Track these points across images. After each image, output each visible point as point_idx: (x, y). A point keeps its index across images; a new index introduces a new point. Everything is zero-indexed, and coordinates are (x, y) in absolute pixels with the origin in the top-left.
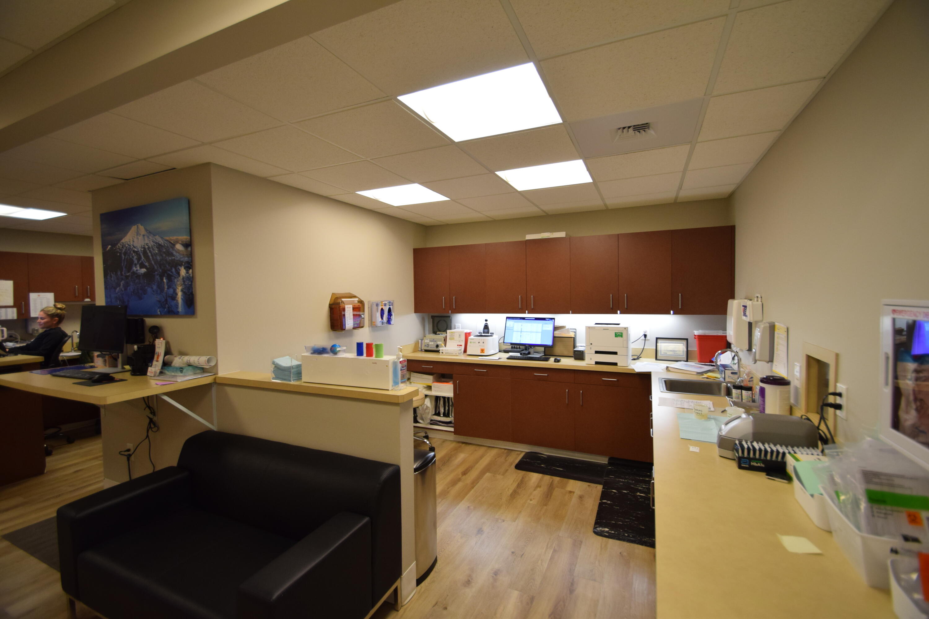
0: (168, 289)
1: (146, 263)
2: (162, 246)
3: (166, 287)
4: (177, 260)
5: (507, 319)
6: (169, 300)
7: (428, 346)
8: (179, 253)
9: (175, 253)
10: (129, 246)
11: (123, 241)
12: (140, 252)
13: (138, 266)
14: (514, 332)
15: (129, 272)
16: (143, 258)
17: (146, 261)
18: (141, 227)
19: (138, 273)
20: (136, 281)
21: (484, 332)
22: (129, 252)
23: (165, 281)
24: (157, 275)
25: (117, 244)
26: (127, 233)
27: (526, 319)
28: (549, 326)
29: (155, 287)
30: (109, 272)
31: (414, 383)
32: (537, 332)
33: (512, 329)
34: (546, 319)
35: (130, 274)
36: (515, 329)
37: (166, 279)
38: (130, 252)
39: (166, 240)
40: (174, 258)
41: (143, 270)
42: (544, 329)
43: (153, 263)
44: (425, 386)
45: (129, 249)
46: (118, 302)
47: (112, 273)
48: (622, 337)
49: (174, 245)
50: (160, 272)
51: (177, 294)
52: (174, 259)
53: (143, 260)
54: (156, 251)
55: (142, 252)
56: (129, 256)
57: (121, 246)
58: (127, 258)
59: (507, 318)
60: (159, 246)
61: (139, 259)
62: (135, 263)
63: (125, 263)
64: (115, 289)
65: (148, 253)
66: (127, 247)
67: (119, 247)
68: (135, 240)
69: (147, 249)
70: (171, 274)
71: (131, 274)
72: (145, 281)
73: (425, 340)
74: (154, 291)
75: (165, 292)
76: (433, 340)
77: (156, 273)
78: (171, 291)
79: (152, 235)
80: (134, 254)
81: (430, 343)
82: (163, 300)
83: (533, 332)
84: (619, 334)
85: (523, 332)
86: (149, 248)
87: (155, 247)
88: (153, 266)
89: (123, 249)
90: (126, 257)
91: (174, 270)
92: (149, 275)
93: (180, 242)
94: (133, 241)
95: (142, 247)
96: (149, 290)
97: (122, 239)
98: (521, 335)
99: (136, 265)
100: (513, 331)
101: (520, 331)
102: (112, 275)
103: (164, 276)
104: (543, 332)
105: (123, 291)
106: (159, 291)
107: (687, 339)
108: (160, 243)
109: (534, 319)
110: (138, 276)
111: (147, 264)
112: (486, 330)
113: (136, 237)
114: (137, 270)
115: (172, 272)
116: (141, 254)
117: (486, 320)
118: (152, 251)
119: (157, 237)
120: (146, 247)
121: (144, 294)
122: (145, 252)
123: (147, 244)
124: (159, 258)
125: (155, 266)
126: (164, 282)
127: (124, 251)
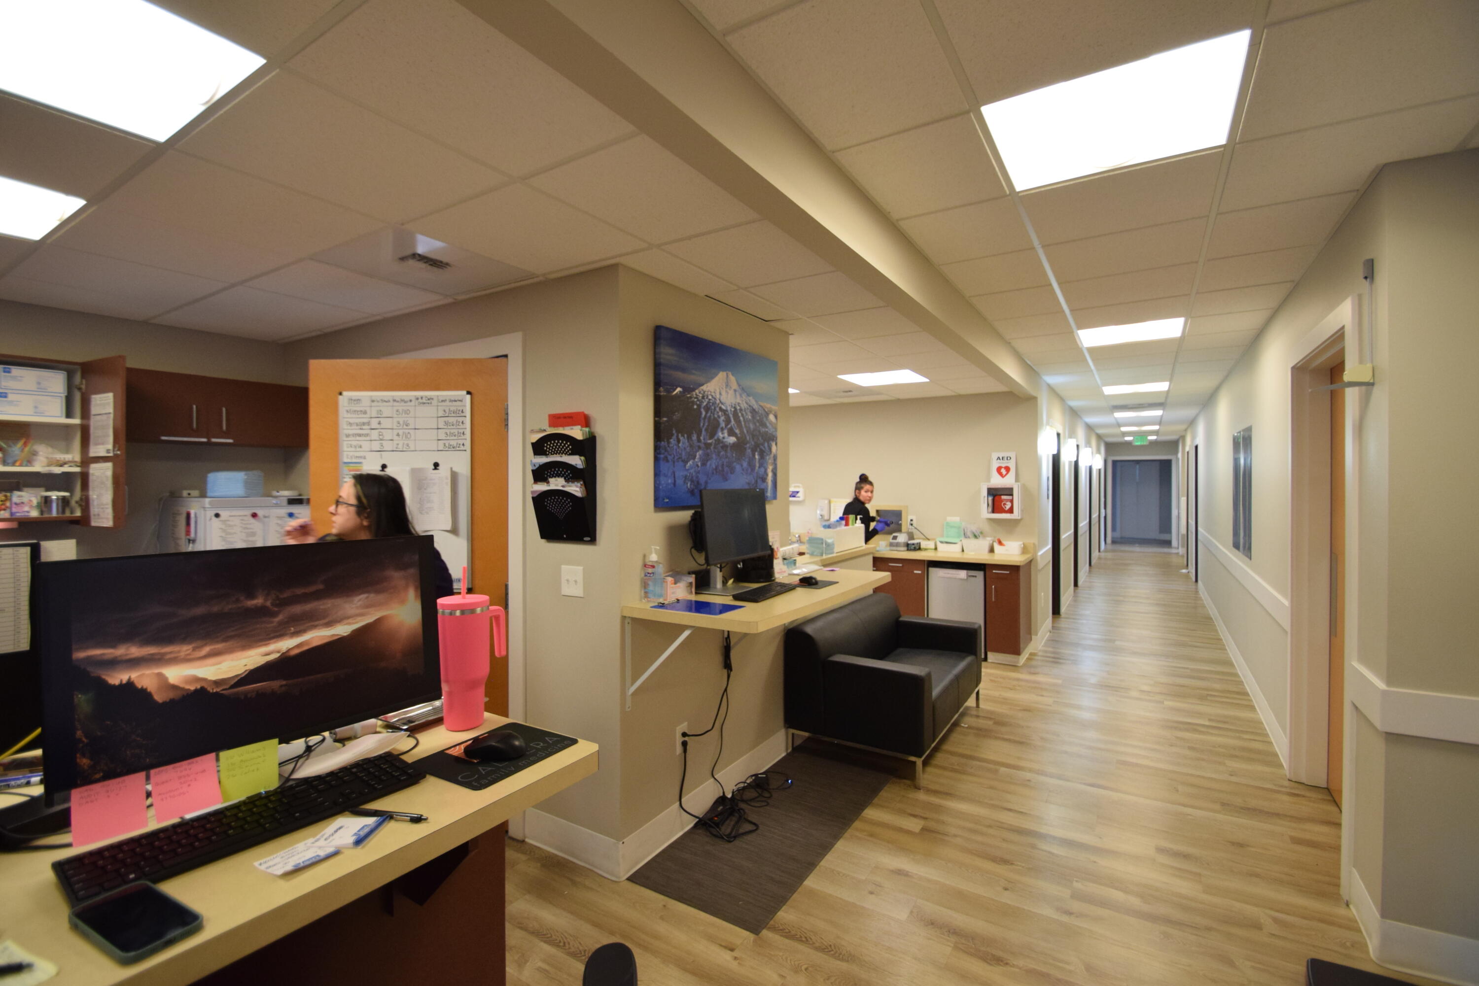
0: (759, 467)
1: (736, 429)
2: (756, 412)
3: (757, 465)
4: (770, 434)
6: (759, 481)
8: (772, 426)
9: (768, 424)
10: (713, 399)
11: (704, 388)
12: (729, 412)
13: (726, 431)
15: (710, 439)
16: (733, 422)
17: (736, 427)
18: (732, 379)
19: (725, 442)
20: (722, 453)
22: (713, 408)
23: (757, 457)
24: (749, 448)
25: (694, 390)
26: (712, 378)
29: (745, 464)
30: (674, 432)
35: (712, 442)
37: (758, 455)
38: (715, 409)
39: (760, 406)
40: (767, 430)
41: (732, 440)
43: (745, 431)
45: (713, 404)
46: (689, 485)
47: (680, 435)
49: (767, 414)
50: (752, 445)
51: (767, 475)
52: (767, 431)
53: (733, 426)
54: (750, 417)
55: (732, 413)
56: (714, 415)
57: (701, 395)
58: (710, 416)
60: (753, 411)
61: (728, 421)
62: (721, 426)
63: (706, 424)
64: (686, 462)
65: (739, 417)
66: (710, 400)
67: (696, 395)
68: (724, 393)
69: (738, 411)
70: (764, 449)
71: (714, 441)
72: (734, 455)
74: (743, 470)
75: (756, 471)
77: (748, 445)
78: (762, 470)
79: (745, 394)
80: (720, 413)
82: (753, 481)
86: (741, 410)
87: (749, 410)
88: (745, 436)
89: (703, 401)
90: (709, 414)
91: (766, 444)
92: (739, 447)
93: (773, 412)
94: (720, 394)
95: (732, 406)
96: (738, 467)
97: (703, 385)
99: (722, 429)
102: (681, 438)
103: (756, 451)
105: (697, 466)
106: (750, 470)
108: (754, 407)
110: (725, 447)
111: (737, 431)
113: (724, 389)
114: (724, 438)
115: (764, 447)
116: (731, 416)
118: (745, 415)
119: (751, 398)
120: (738, 408)
121: (731, 473)
122: (735, 413)
123: (739, 404)
124: (752, 426)
125: (747, 435)
126: (755, 458)
127: (705, 404)
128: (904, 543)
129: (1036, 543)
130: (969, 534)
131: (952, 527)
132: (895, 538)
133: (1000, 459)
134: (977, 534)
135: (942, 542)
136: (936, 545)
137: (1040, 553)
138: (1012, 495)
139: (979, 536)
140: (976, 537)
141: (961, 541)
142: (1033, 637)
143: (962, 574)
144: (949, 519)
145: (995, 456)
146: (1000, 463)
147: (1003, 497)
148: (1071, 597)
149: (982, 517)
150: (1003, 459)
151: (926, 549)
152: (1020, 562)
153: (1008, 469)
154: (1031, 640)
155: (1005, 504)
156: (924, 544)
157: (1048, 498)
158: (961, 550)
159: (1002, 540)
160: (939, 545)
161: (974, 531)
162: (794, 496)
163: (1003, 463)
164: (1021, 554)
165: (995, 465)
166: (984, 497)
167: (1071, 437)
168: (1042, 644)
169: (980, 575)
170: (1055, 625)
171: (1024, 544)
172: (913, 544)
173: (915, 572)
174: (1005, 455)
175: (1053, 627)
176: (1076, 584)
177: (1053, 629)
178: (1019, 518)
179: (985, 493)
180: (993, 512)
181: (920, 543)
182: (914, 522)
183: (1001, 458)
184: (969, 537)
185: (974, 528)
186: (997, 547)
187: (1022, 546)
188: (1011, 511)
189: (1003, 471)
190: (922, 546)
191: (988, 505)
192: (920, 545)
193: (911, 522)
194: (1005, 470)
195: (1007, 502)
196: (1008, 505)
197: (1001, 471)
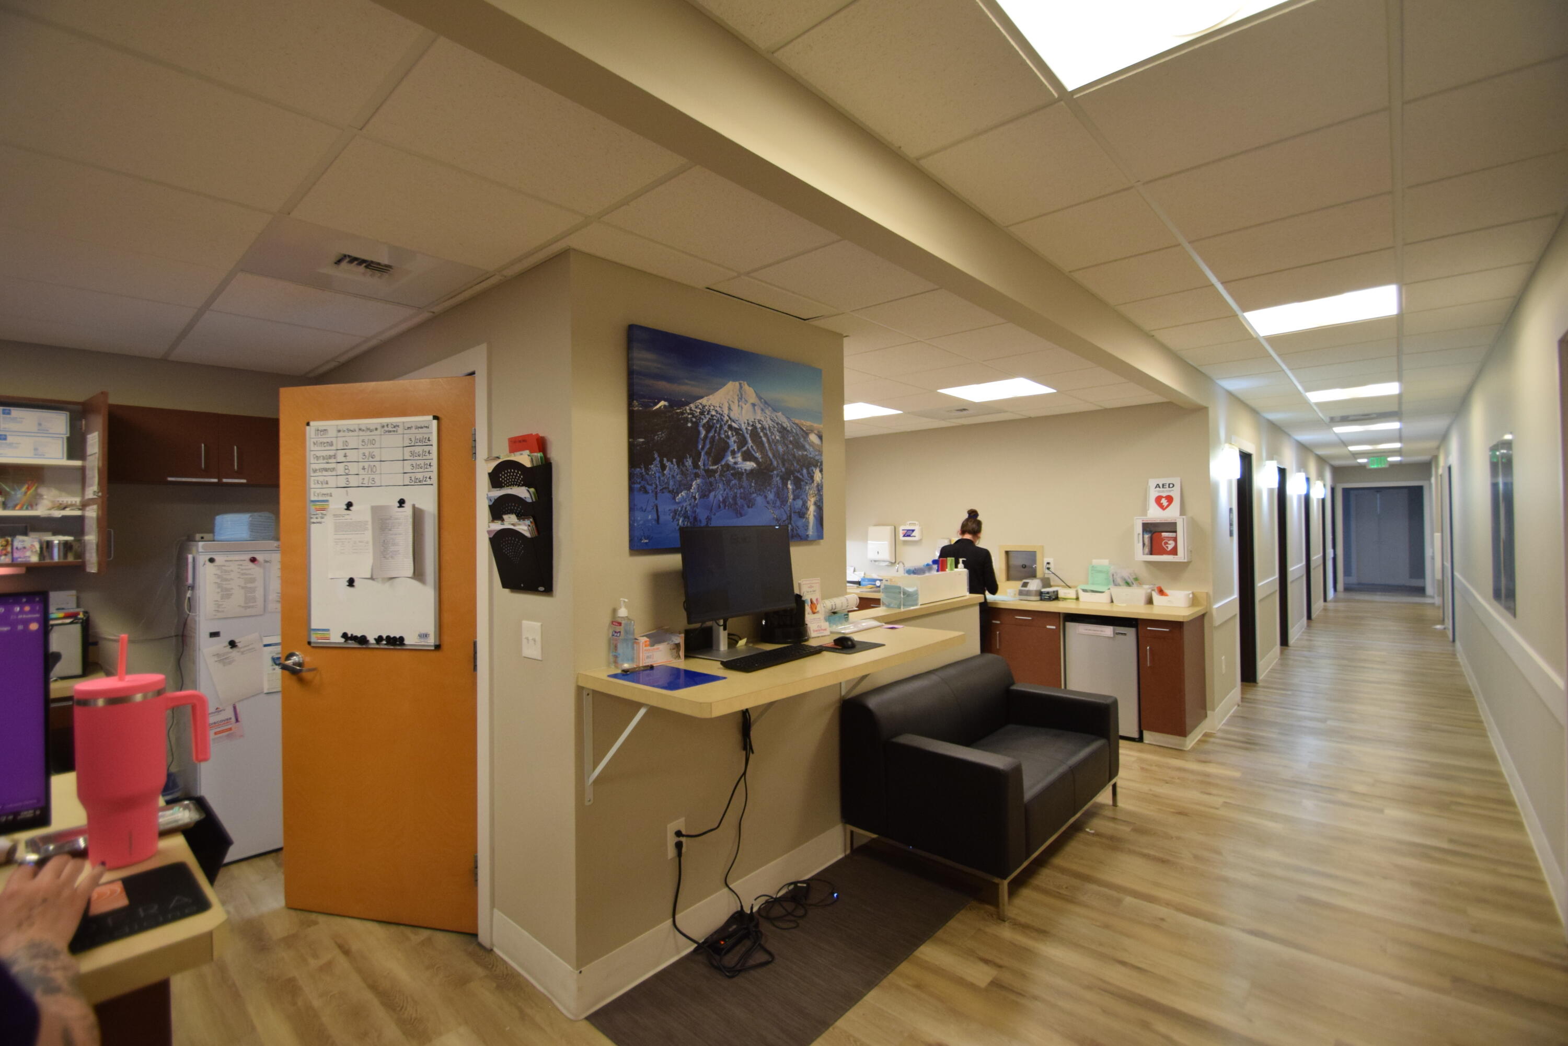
0: (794, 499)
1: (756, 453)
2: (788, 431)
3: (791, 497)
4: (811, 458)
6: (794, 517)
8: (813, 448)
9: (807, 446)
10: (718, 415)
11: (704, 401)
12: (745, 431)
13: (739, 455)
15: (715, 463)
16: (750, 443)
17: (756, 450)
18: (749, 391)
19: (738, 468)
20: (733, 482)
22: (718, 426)
23: (790, 486)
24: (777, 475)
25: (688, 404)
26: (717, 389)
29: (771, 496)
30: (656, 456)
35: (718, 468)
37: (791, 484)
38: (721, 426)
39: (797, 425)
40: (805, 453)
41: (750, 465)
43: (771, 455)
45: (718, 421)
46: (680, 521)
47: (665, 459)
49: (806, 434)
50: (781, 471)
51: (807, 509)
52: (806, 455)
53: (750, 447)
54: (777, 438)
55: (749, 432)
56: (719, 434)
57: (699, 411)
58: (713, 437)
60: (783, 430)
61: (742, 442)
62: (732, 449)
63: (708, 446)
64: (674, 493)
65: (761, 437)
66: (712, 416)
67: (691, 409)
68: (735, 407)
69: (759, 430)
70: (801, 477)
71: (720, 468)
72: (753, 485)
74: (768, 503)
75: (789, 504)
77: (775, 472)
78: (799, 503)
79: (770, 409)
80: (730, 433)
82: (785, 517)
86: (763, 428)
87: (776, 429)
88: (771, 460)
89: (703, 417)
90: (711, 434)
91: (805, 471)
92: (762, 475)
93: (816, 432)
94: (730, 409)
95: (748, 424)
96: (759, 500)
97: (702, 397)
99: (733, 453)
102: (668, 464)
103: (789, 479)
105: (695, 499)
106: (778, 503)
108: (785, 425)
110: (738, 474)
111: (758, 455)
113: (736, 402)
114: (736, 463)
115: (802, 474)
116: (748, 436)
118: (769, 434)
119: (780, 414)
120: (759, 426)
121: (748, 507)
122: (754, 433)
123: (759, 421)
124: (781, 449)
125: (773, 460)
126: (788, 489)
127: (705, 421)
128: (1036, 591)
129: (1211, 593)
130: (1119, 580)
131: (1100, 572)
132: (1025, 585)
133: (1159, 487)
134: (1129, 581)
135: (1085, 591)
136: (1077, 594)
137: (1216, 606)
138: (1175, 532)
139: (1133, 584)
140: (1128, 584)
141: (1109, 589)
142: (1209, 713)
143: (1108, 631)
144: (1095, 562)
145: (1152, 483)
146: (1159, 492)
147: (1164, 534)
148: (1277, 659)
149: (1136, 559)
150: (1163, 487)
151: (1065, 599)
152: (1184, 617)
153: (1170, 499)
154: (1206, 716)
155: (1166, 543)
156: (1062, 592)
157: (1231, 534)
158: (1109, 600)
159: (1163, 588)
160: (1082, 594)
161: (1127, 578)
162: (909, 536)
163: (1163, 492)
164: (1189, 607)
165: (1153, 494)
166: (1139, 534)
167: (1271, 458)
168: (1224, 722)
169: (1131, 632)
170: (1245, 696)
171: (1193, 593)
172: (1048, 593)
173: (1048, 627)
174: (1167, 481)
175: (1242, 698)
176: (1284, 641)
177: (1242, 701)
178: (1186, 560)
179: (1139, 529)
180: (1151, 553)
181: (1057, 591)
182: (1051, 566)
183: (1161, 486)
184: (1119, 585)
185: (1125, 573)
186: (1156, 598)
187: (1191, 596)
188: (1174, 552)
189: (1165, 502)
190: (1061, 595)
191: (1144, 544)
192: (1057, 594)
193: (1048, 566)
194: (1166, 501)
195: (1169, 541)
196: (1170, 544)
197: (1162, 502)
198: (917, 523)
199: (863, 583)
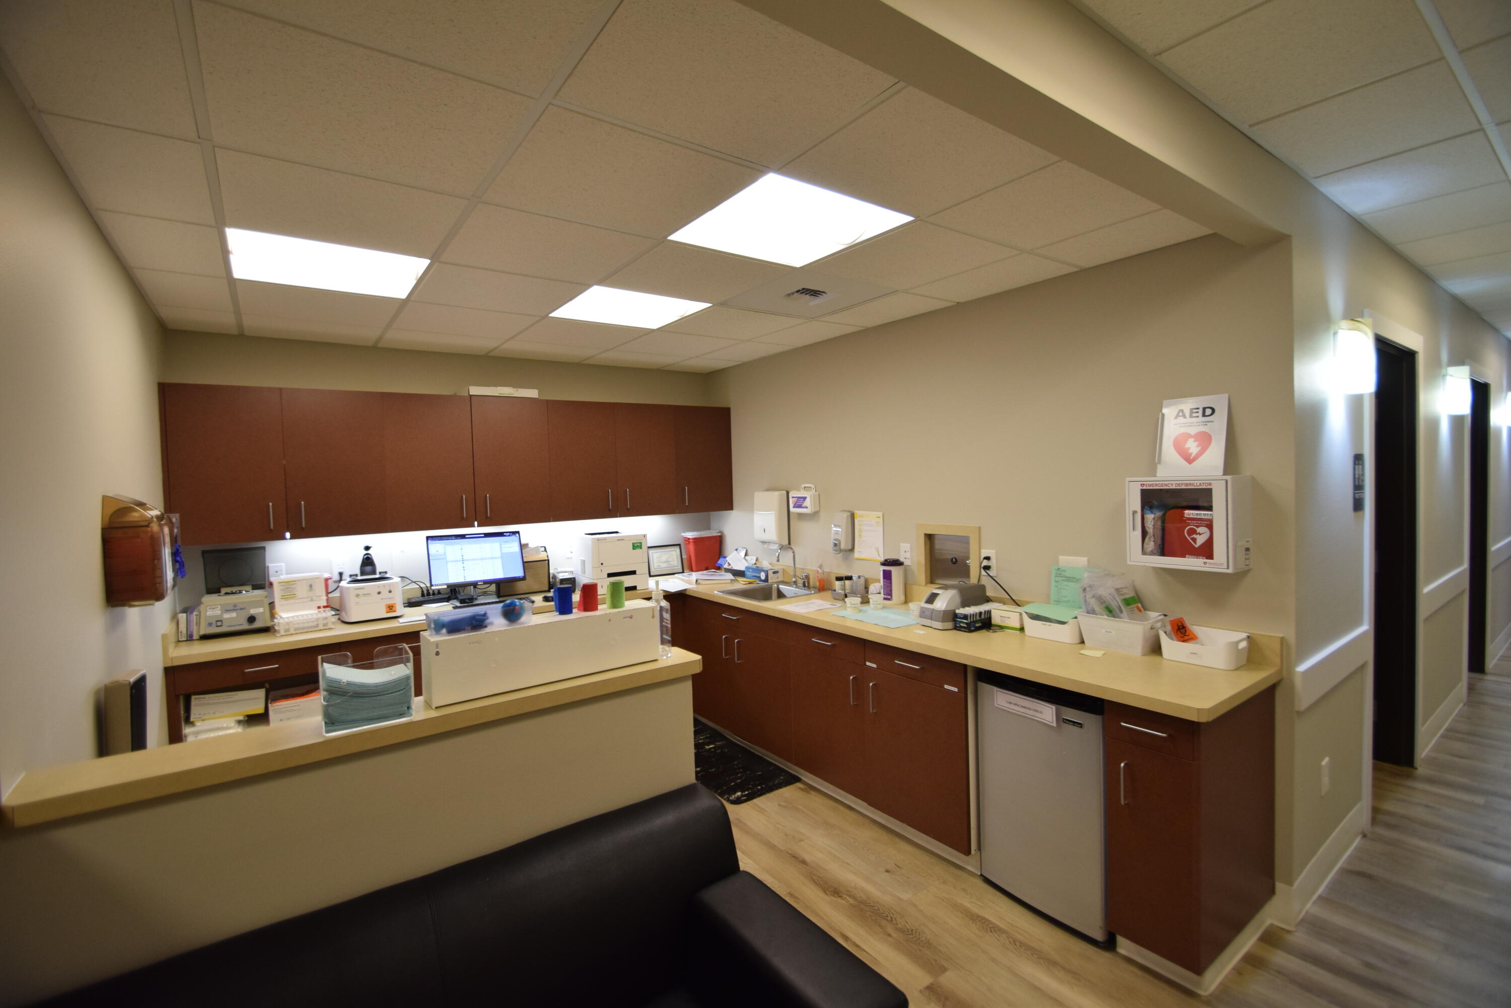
5: (429, 541)
7: (219, 623)
14: (448, 564)
21: (362, 573)
27: (467, 536)
28: (511, 546)
31: (203, 720)
32: (492, 558)
33: (443, 558)
34: (505, 534)
36: (450, 557)
42: (505, 550)
44: (241, 718)
48: (641, 548)
59: (428, 538)
73: (206, 611)
76: (235, 608)
81: (226, 616)
83: (485, 559)
84: (637, 544)
85: (465, 560)
98: (464, 567)
100: (447, 562)
101: (461, 558)
104: (504, 557)
107: (679, 545)
109: (483, 535)
112: (368, 568)
117: (367, 548)
128: (949, 611)
129: (1291, 638)
130: (1095, 602)
131: (1069, 579)
132: (932, 598)
133: (1184, 416)
134: (1114, 605)
135: (1035, 617)
137: (1302, 668)
138: (1210, 508)
139: (1121, 612)
140: (1110, 612)
141: (1078, 618)
142: (1279, 886)
143: (1047, 712)
144: (1063, 559)
145: (1168, 408)
146: (1183, 425)
147: (1188, 513)
149: (1129, 563)
150: (1192, 416)
151: (1001, 628)
152: (1199, 711)
153: (1204, 440)
154: (1272, 892)
155: (1192, 532)
156: (999, 613)
159: (1188, 623)
160: (1028, 621)
161: (1110, 599)
162: (800, 506)
163: (1190, 425)
164: (1237, 669)
165: (1169, 430)
166: (1134, 513)
168: (1321, 890)
169: (1092, 722)
171: (1249, 638)
172: (965, 617)
173: (946, 687)
174: (1200, 402)
177: (1374, 821)
178: (1230, 571)
179: (1135, 502)
180: (1164, 550)
181: (989, 612)
182: (993, 563)
183: (1187, 413)
184: (1093, 612)
185: (1108, 590)
186: (1170, 646)
187: (1243, 645)
188: (1207, 551)
189: (1194, 446)
190: (996, 619)
191: (1144, 533)
192: (990, 618)
193: (985, 563)
194: (1196, 443)
195: (1198, 527)
196: (1200, 534)
197: (1187, 446)
198: (813, 486)
199: (748, 573)
